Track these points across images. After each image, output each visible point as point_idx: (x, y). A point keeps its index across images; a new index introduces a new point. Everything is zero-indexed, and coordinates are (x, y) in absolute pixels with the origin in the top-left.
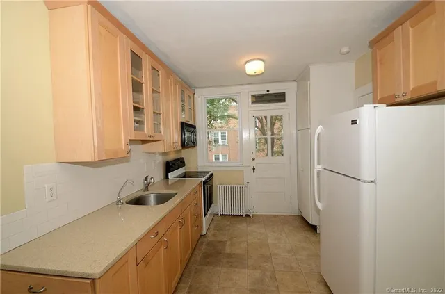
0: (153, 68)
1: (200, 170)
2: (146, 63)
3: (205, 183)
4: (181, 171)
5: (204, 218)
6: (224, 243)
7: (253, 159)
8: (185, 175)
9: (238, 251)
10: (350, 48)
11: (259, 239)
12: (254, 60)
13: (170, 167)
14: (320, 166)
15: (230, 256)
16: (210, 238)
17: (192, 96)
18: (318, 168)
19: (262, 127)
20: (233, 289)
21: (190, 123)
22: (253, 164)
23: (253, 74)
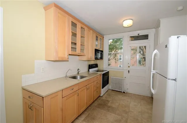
0: (82, 28)
1: (104, 69)
2: (79, 26)
3: (103, 74)
4: (96, 69)
5: (102, 89)
6: (108, 101)
7: (129, 67)
8: (98, 71)
9: (114, 106)
10: (183, 7)
11: (125, 103)
12: (127, 20)
13: (90, 67)
14: (155, 71)
15: (109, 107)
16: (104, 98)
17: (102, 38)
18: (153, 71)
19: (143, 53)
20: (105, 120)
21: (99, 50)
22: (129, 69)
23: (127, 26)
